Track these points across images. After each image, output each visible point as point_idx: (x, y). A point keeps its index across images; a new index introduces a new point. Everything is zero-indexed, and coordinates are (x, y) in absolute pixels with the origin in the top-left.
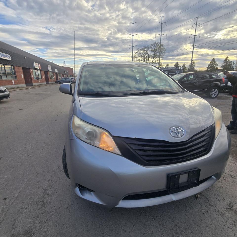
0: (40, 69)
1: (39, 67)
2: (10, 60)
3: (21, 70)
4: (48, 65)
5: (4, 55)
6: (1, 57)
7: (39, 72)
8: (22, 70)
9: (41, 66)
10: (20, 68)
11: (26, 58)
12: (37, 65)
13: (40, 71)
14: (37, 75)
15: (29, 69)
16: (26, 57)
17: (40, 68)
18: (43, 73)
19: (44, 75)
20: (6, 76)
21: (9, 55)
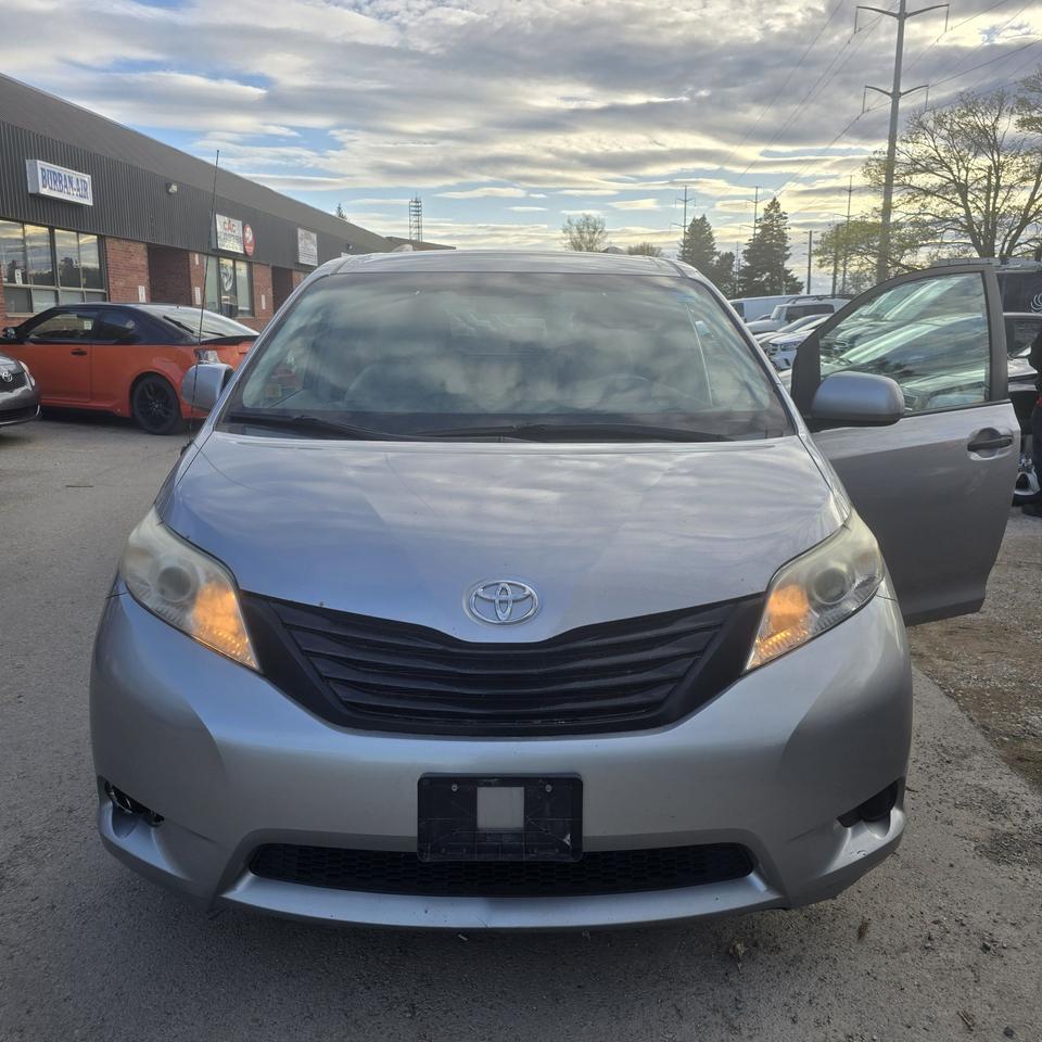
0: (246, 254)
1: (244, 241)
2: (89, 202)
3: (140, 258)
4: (301, 232)
5: (60, 174)
6: (44, 186)
7: (242, 268)
8: (145, 262)
9: (254, 237)
10: (133, 247)
11: (174, 188)
12: (231, 235)
13: (250, 265)
14: (226, 293)
15: (182, 255)
16: (176, 182)
17: (250, 250)
18: (264, 276)
19: (270, 290)
20: (53, 295)
21: (87, 178)
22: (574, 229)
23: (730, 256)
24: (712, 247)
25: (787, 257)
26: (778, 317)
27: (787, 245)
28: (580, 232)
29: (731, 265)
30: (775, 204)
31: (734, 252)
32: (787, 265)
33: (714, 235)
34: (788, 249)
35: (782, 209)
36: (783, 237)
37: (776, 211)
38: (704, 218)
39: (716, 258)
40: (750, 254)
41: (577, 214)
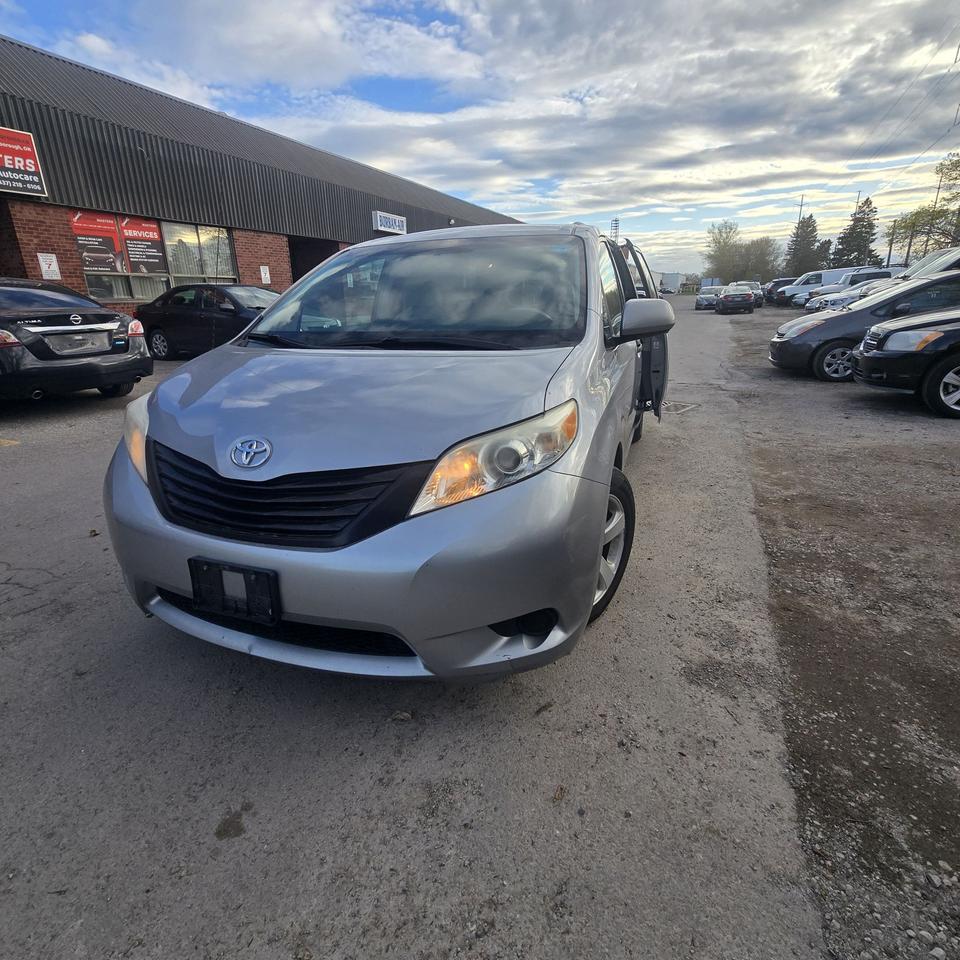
5: (389, 219)
6: (381, 226)
11: (452, 222)
16: (453, 218)
21: (404, 219)
22: (716, 231)
23: (829, 243)
24: (815, 237)
25: (873, 241)
26: (844, 283)
27: (874, 231)
28: (720, 232)
29: (829, 249)
30: (868, 202)
31: (832, 240)
32: (872, 246)
33: (818, 228)
34: (874, 234)
35: (873, 205)
36: (871, 226)
37: (868, 207)
38: (811, 216)
39: (817, 244)
40: (843, 240)
41: (719, 220)
